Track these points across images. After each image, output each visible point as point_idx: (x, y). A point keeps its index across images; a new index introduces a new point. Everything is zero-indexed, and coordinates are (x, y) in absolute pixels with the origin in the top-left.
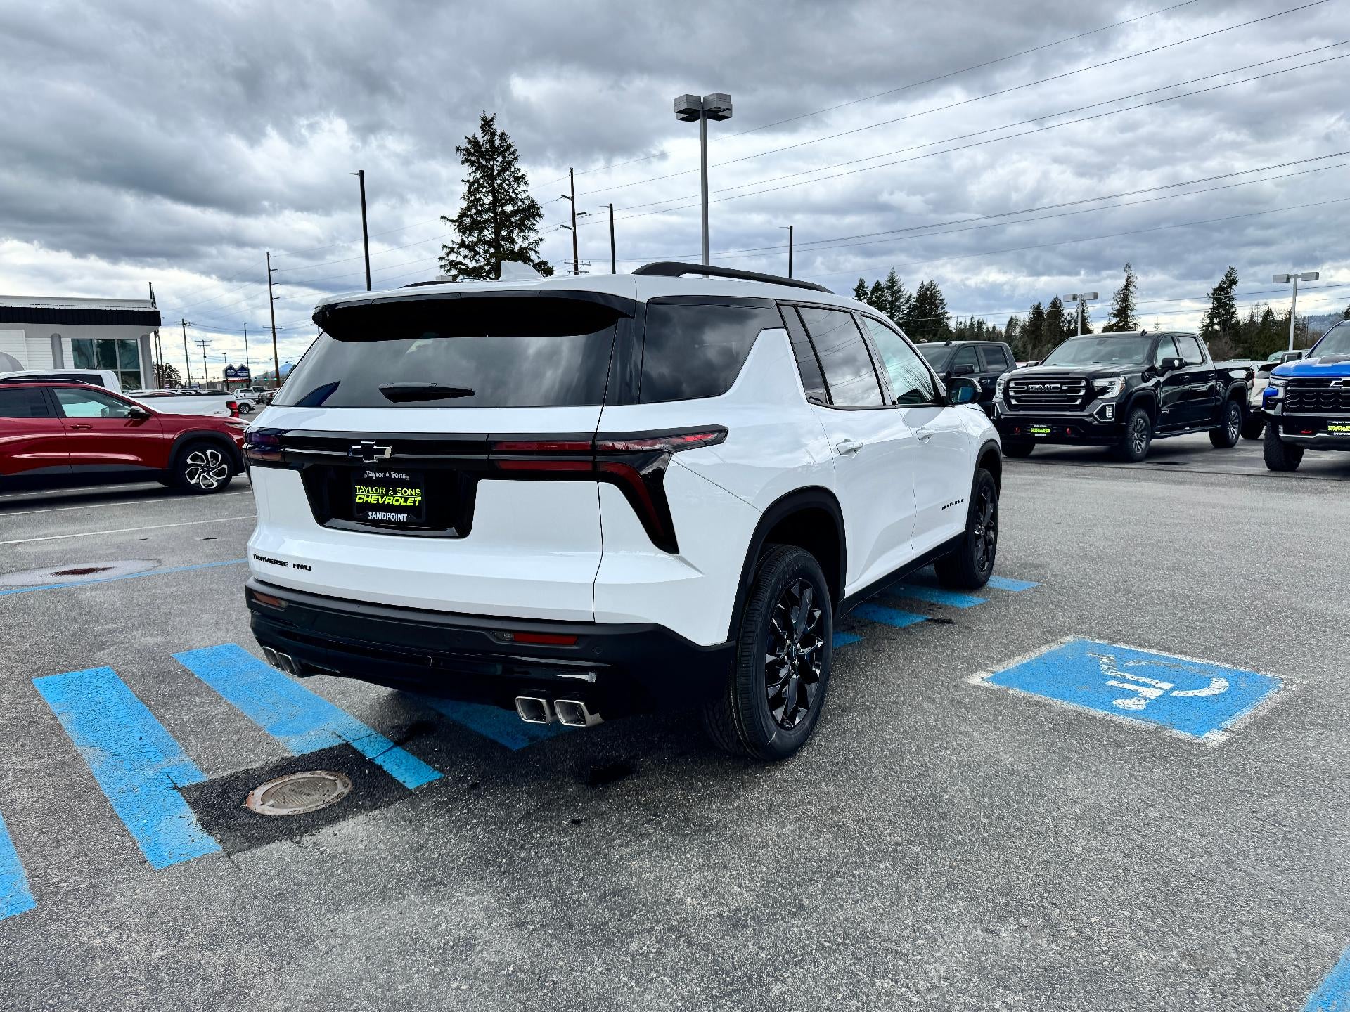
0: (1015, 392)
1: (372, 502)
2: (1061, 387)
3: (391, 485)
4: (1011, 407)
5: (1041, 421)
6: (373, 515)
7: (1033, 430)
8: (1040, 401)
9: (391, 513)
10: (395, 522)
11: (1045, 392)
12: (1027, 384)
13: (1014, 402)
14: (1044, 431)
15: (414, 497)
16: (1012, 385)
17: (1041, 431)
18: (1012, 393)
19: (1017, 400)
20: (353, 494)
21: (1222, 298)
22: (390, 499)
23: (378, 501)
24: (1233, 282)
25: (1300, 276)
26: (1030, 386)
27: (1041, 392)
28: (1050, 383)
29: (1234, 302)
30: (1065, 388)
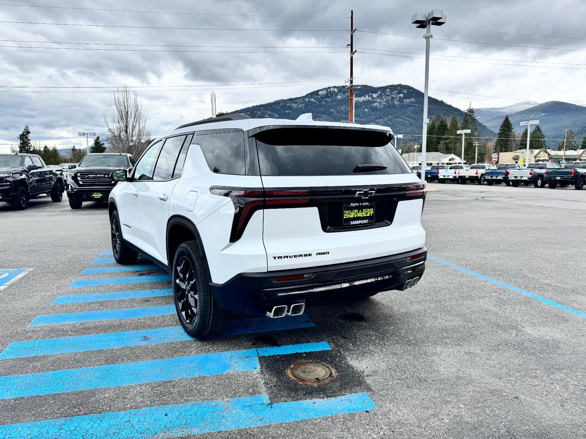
0: (80, 178)
1: (352, 217)
2: (104, 176)
3: (360, 208)
4: (79, 185)
5: (97, 191)
6: (353, 223)
7: (93, 195)
8: (95, 182)
9: (361, 220)
10: (363, 224)
11: (97, 178)
12: (88, 175)
13: (81, 183)
14: (99, 195)
15: (370, 212)
16: (79, 175)
17: (98, 196)
18: (79, 179)
19: (82, 182)
20: (342, 214)
21: (24, 138)
22: (360, 215)
23: (354, 216)
24: (28, 132)
25: (89, 134)
26: (89, 175)
27: (95, 178)
28: (99, 174)
29: (30, 141)
30: (106, 176)
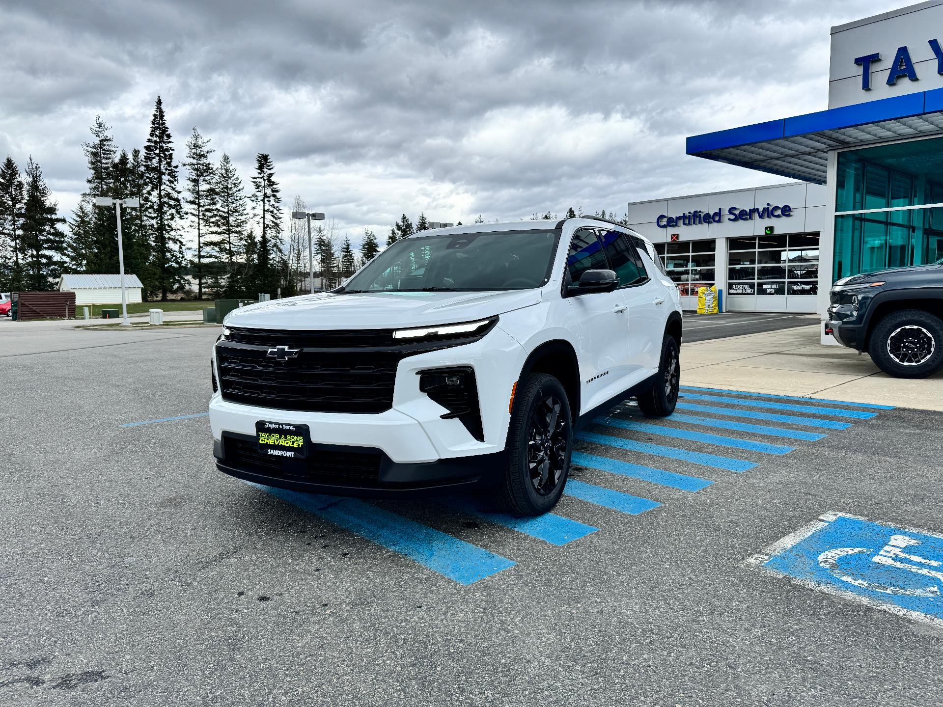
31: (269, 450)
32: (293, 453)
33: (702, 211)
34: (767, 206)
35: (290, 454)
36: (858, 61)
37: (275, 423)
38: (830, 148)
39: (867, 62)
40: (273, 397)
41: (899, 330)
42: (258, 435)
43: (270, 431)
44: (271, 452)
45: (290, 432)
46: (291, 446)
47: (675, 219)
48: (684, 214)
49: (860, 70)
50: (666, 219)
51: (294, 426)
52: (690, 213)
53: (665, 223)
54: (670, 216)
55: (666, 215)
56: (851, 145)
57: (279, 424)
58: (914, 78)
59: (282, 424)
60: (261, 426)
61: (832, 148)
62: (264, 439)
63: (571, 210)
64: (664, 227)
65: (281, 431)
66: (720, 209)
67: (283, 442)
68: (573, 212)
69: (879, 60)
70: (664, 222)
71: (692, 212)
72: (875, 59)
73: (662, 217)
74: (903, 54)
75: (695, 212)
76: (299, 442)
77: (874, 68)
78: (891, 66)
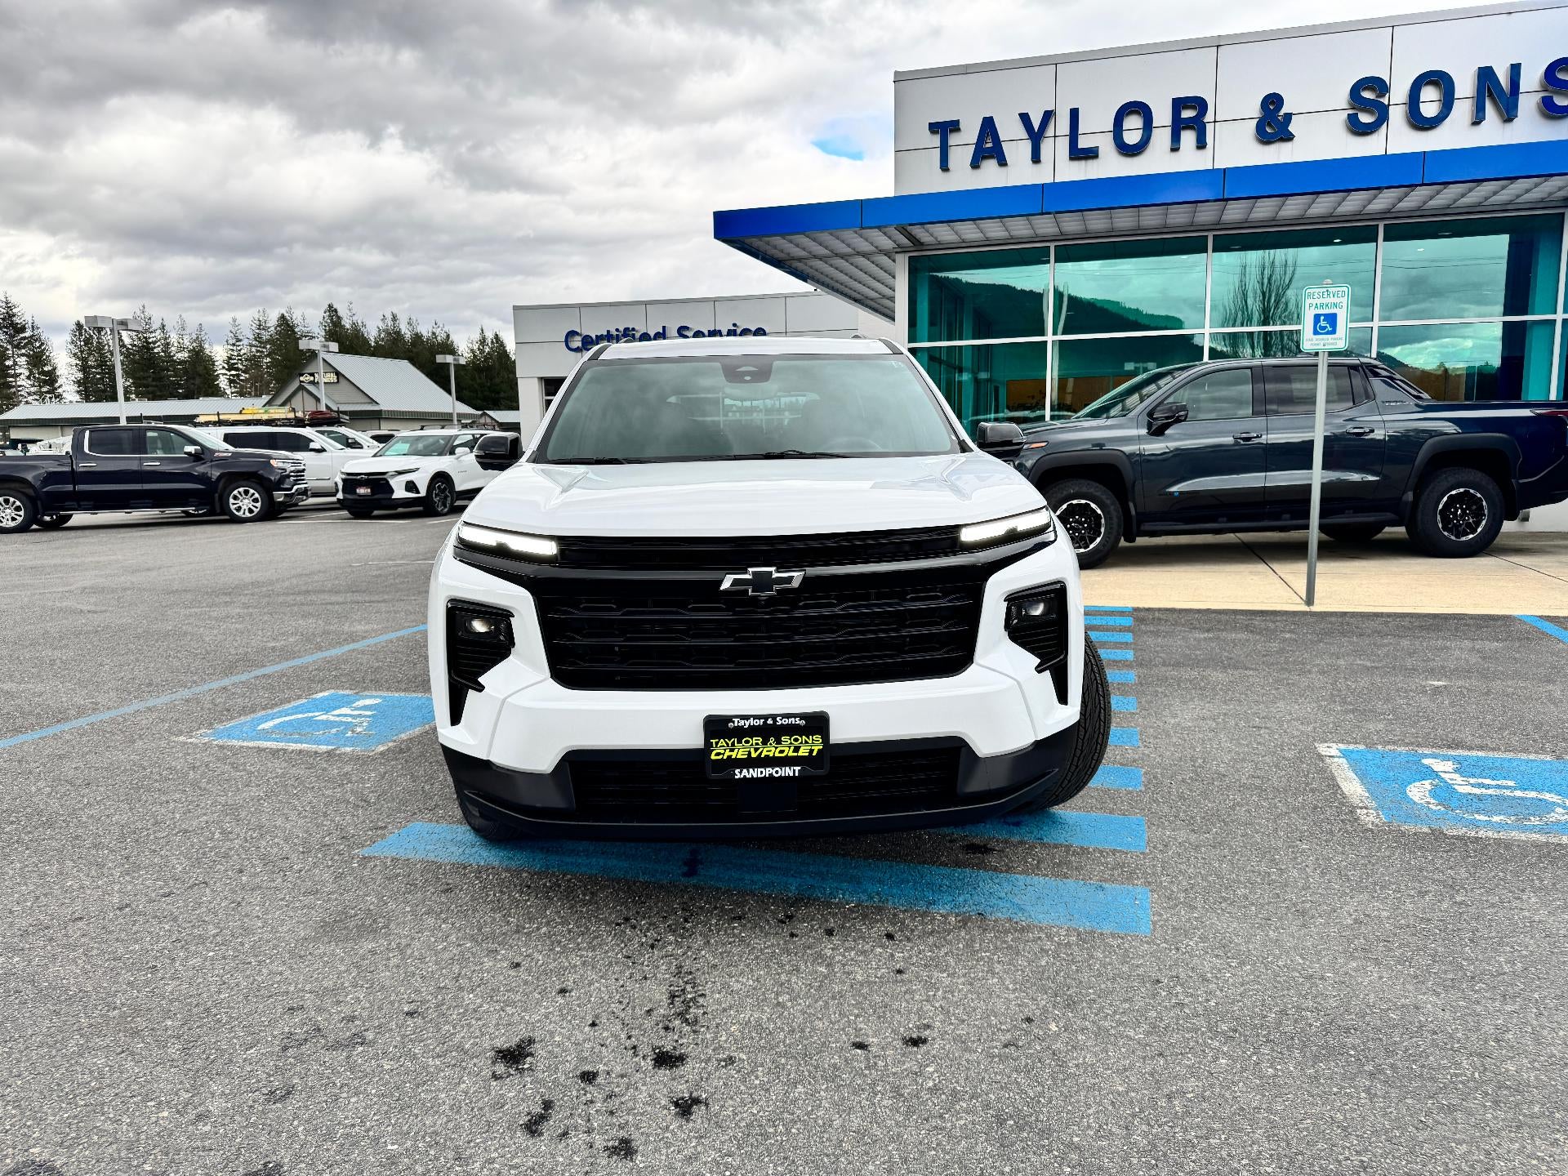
31: (737, 771)
32: (797, 768)
33: (637, 328)
34: (733, 328)
35: (788, 771)
36: (934, 128)
37: (756, 717)
38: (899, 250)
39: (945, 129)
40: (730, 668)
41: (1065, 506)
42: (708, 744)
43: (741, 734)
44: (739, 774)
45: (791, 730)
46: (791, 754)
47: (594, 337)
48: (608, 331)
49: (936, 140)
50: (579, 338)
51: (802, 716)
52: (617, 330)
53: (579, 344)
54: (585, 333)
55: (579, 331)
56: (925, 248)
57: (766, 717)
58: (1003, 162)
59: (774, 717)
60: (716, 727)
61: (902, 250)
62: (721, 751)
63: (330, 306)
64: (577, 350)
65: (770, 729)
66: (664, 328)
67: (770, 750)
68: (336, 311)
69: (958, 130)
70: (577, 343)
71: (622, 329)
72: (954, 126)
73: (572, 334)
74: (988, 126)
75: (626, 329)
76: (810, 746)
77: (953, 139)
78: (975, 141)
